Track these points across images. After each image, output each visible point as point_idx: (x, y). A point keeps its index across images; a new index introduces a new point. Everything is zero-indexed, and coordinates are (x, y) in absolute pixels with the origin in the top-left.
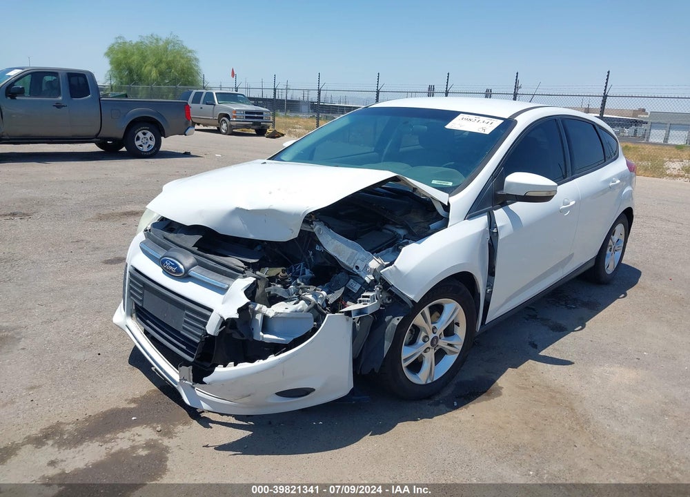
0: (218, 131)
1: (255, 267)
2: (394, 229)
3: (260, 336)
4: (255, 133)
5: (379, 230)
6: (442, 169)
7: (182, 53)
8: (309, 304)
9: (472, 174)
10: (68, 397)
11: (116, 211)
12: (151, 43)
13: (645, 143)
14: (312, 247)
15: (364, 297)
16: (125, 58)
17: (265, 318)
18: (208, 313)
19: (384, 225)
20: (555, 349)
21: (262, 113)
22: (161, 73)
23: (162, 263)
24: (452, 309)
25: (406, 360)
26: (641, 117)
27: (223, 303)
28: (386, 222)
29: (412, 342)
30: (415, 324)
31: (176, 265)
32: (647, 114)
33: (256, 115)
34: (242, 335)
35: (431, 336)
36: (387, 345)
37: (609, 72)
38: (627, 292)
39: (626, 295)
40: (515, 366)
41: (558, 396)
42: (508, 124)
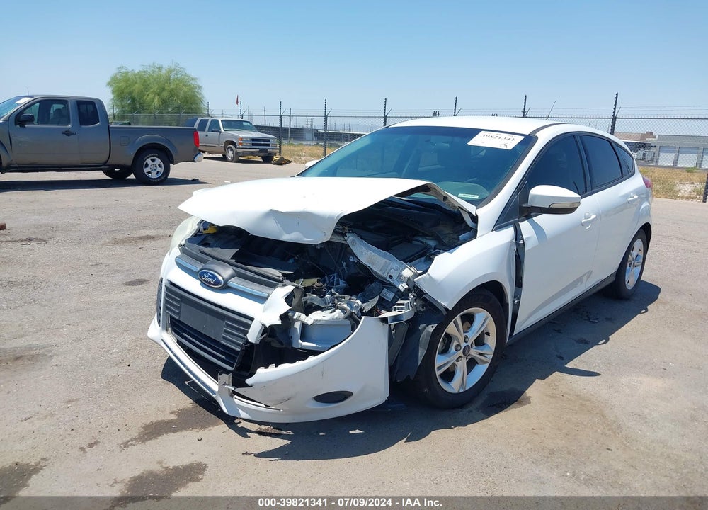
0: (224, 159)
1: (291, 278)
2: (424, 241)
3: (299, 344)
4: (261, 160)
5: (409, 241)
6: (466, 184)
7: (184, 81)
8: (345, 313)
9: (497, 187)
10: (106, 410)
11: (132, 235)
12: (154, 71)
13: (653, 166)
14: (345, 258)
15: (398, 305)
16: (127, 87)
17: (304, 325)
18: (249, 322)
19: (414, 236)
20: (581, 361)
21: (269, 140)
22: (164, 102)
23: (201, 276)
24: (483, 319)
25: (439, 368)
26: (649, 140)
27: (263, 312)
28: (415, 233)
29: (445, 351)
30: (448, 332)
31: (215, 277)
32: (655, 137)
33: (262, 143)
34: (282, 344)
35: (463, 345)
36: (422, 353)
37: (617, 94)
38: (648, 307)
39: (647, 311)
40: (543, 377)
41: (588, 403)
42: (529, 140)
